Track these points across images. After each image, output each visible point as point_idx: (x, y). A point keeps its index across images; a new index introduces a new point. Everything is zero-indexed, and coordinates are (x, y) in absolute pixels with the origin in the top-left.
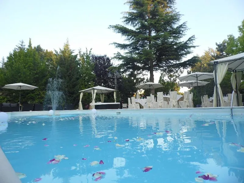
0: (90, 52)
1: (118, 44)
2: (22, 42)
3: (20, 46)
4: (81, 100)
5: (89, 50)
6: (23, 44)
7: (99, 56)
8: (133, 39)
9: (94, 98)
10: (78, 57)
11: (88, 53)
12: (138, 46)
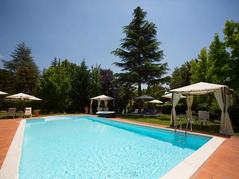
0: (99, 67)
1: (117, 63)
2: (56, 59)
3: (54, 62)
4: (91, 106)
5: (98, 66)
6: (56, 60)
7: (105, 69)
8: (127, 60)
9: (99, 105)
10: (91, 71)
11: (98, 68)
12: (131, 65)
